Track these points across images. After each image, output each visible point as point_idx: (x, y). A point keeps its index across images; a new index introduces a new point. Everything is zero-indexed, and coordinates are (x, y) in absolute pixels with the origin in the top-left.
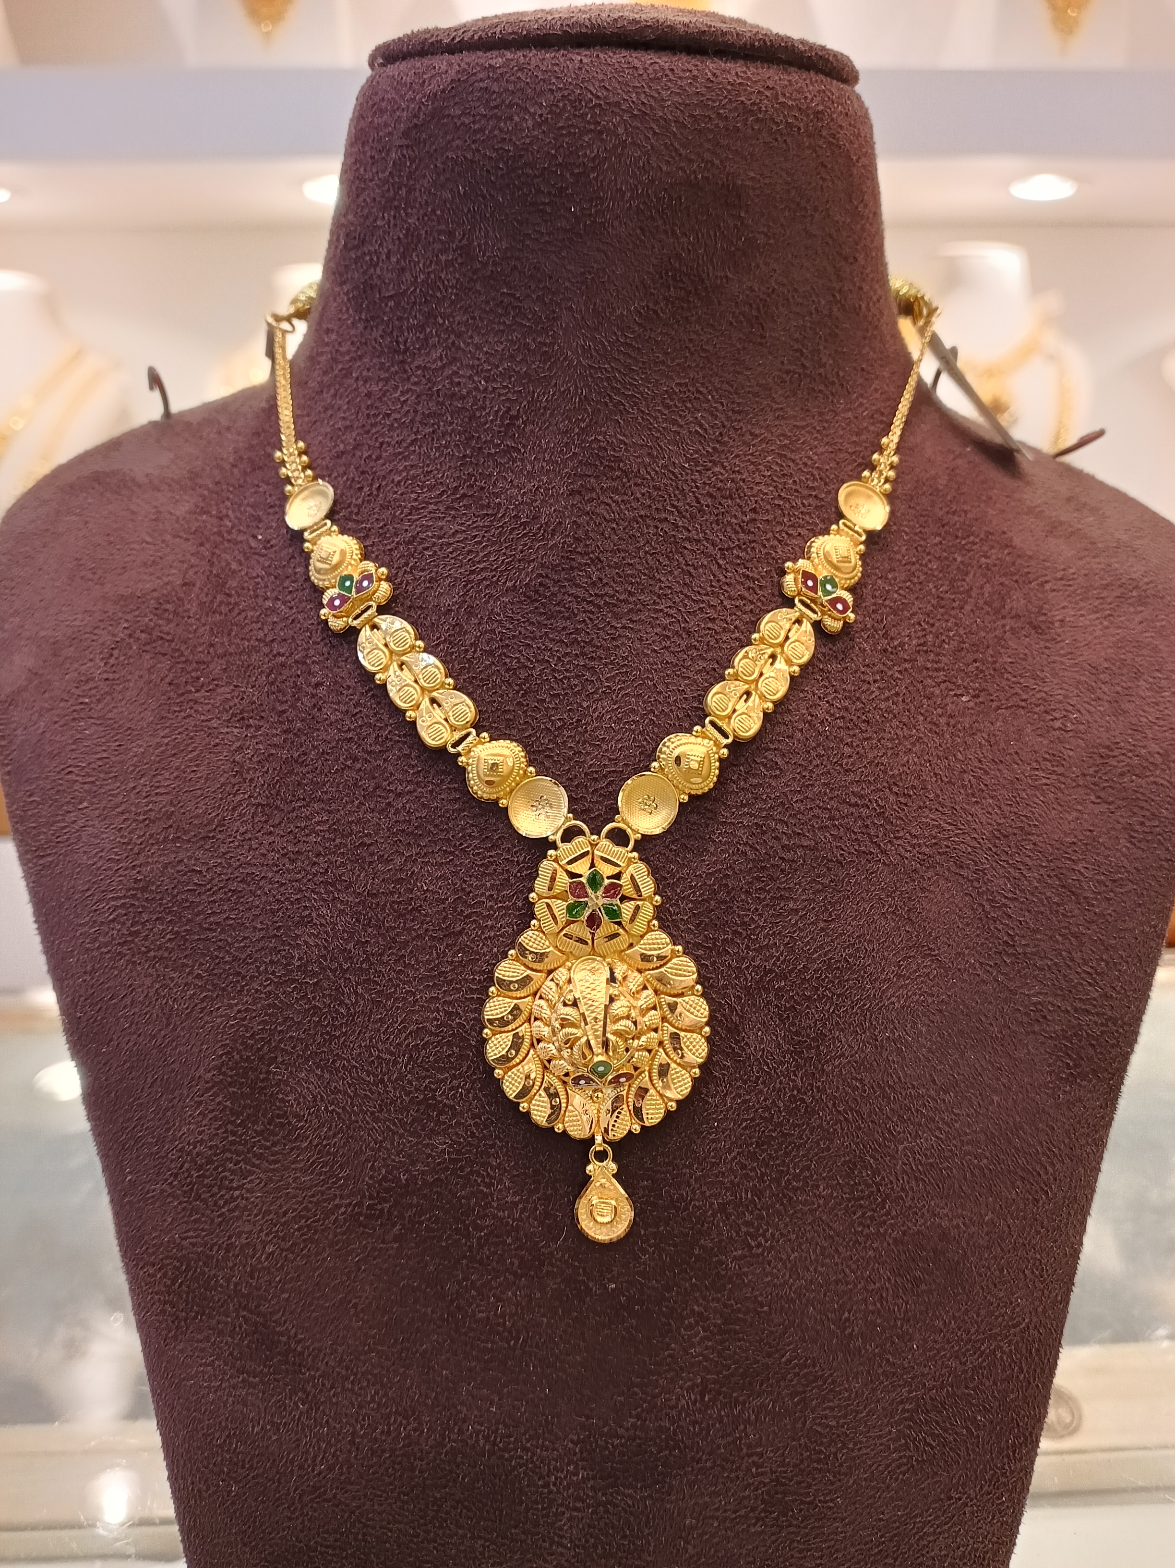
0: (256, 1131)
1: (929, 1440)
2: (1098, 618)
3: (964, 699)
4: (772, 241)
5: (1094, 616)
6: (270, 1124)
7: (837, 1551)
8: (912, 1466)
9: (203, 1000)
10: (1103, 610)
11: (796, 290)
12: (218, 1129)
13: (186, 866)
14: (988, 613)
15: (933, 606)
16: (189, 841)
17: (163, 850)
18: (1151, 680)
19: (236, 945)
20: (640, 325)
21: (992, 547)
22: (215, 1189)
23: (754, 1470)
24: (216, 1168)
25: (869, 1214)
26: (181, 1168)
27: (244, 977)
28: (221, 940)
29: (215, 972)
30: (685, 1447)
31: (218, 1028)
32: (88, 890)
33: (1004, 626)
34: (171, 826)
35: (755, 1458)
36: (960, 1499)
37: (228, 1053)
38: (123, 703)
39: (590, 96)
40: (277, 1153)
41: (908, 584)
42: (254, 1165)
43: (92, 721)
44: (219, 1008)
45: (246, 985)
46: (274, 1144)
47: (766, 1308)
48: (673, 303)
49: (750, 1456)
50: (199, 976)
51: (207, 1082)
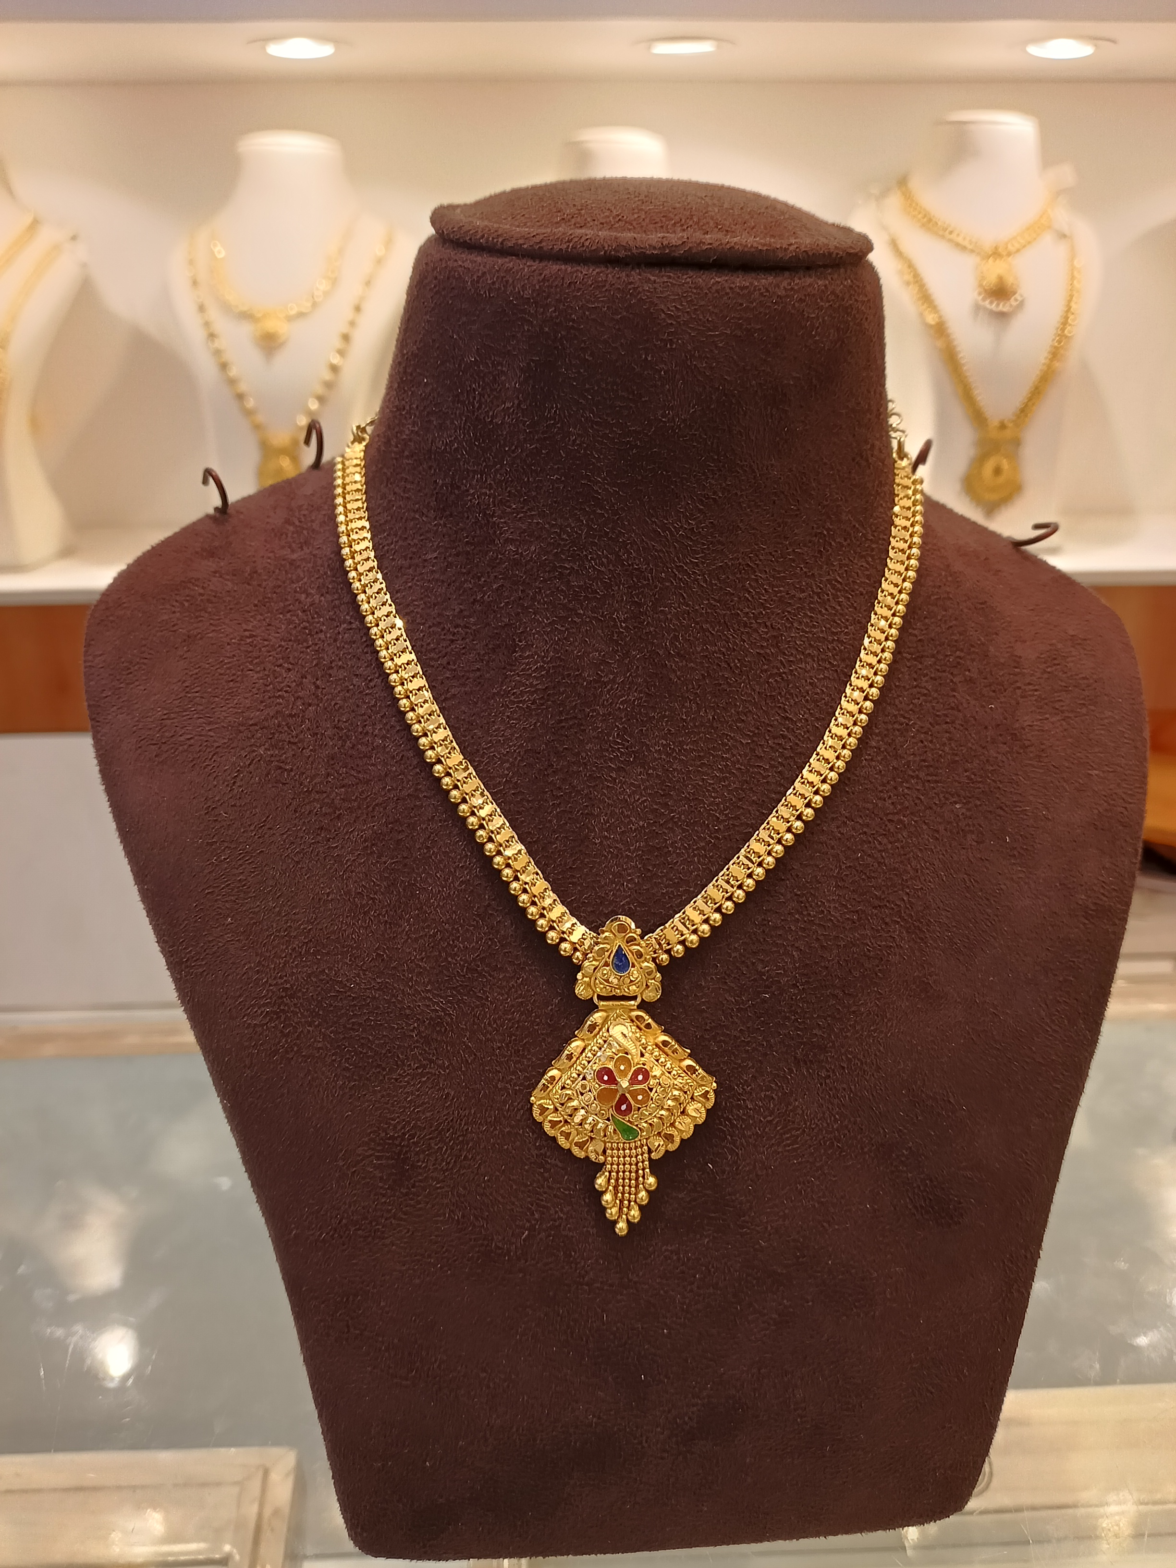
0: (402, 1193)
1: (930, 1388)
2: (1059, 720)
3: (958, 806)
4: (808, 427)
5: (1054, 719)
6: (413, 1187)
7: (859, 1471)
8: (917, 1407)
9: (351, 1089)
10: (1062, 712)
11: (825, 464)
12: (370, 1192)
13: (327, 975)
14: (974, 725)
15: (930, 723)
16: (328, 954)
17: (305, 961)
18: (1102, 775)
19: (377, 1042)
20: (700, 511)
21: (973, 660)
22: (370, 1239)
23: (799, 1420)
24: (371, 1223)
25: (888, 1227)
26: (339, 1223)
27: (384, 1069)
28: (363, 1038)
29: (360, 1065)
30: (748, 1408)
31: (366, 1111)
32: (240, 996)
33: (986, 737)
34: (311, 941)
35: (800, 1412)
36: (951, 1427)
37: (374, 1132)
38: (252, 828)
39: (663, 316)
40: (420, 1209)
41: (911, 706)
42: (401, 1219)
43: (226, 844)
44: (365, 1095)
45: (387, 1074)
46: (419, 1203)
47: (810, 1303)
48: (729, 491)
49: (795, 1410)
50: (346, 1069)
51: (359, 1155)
